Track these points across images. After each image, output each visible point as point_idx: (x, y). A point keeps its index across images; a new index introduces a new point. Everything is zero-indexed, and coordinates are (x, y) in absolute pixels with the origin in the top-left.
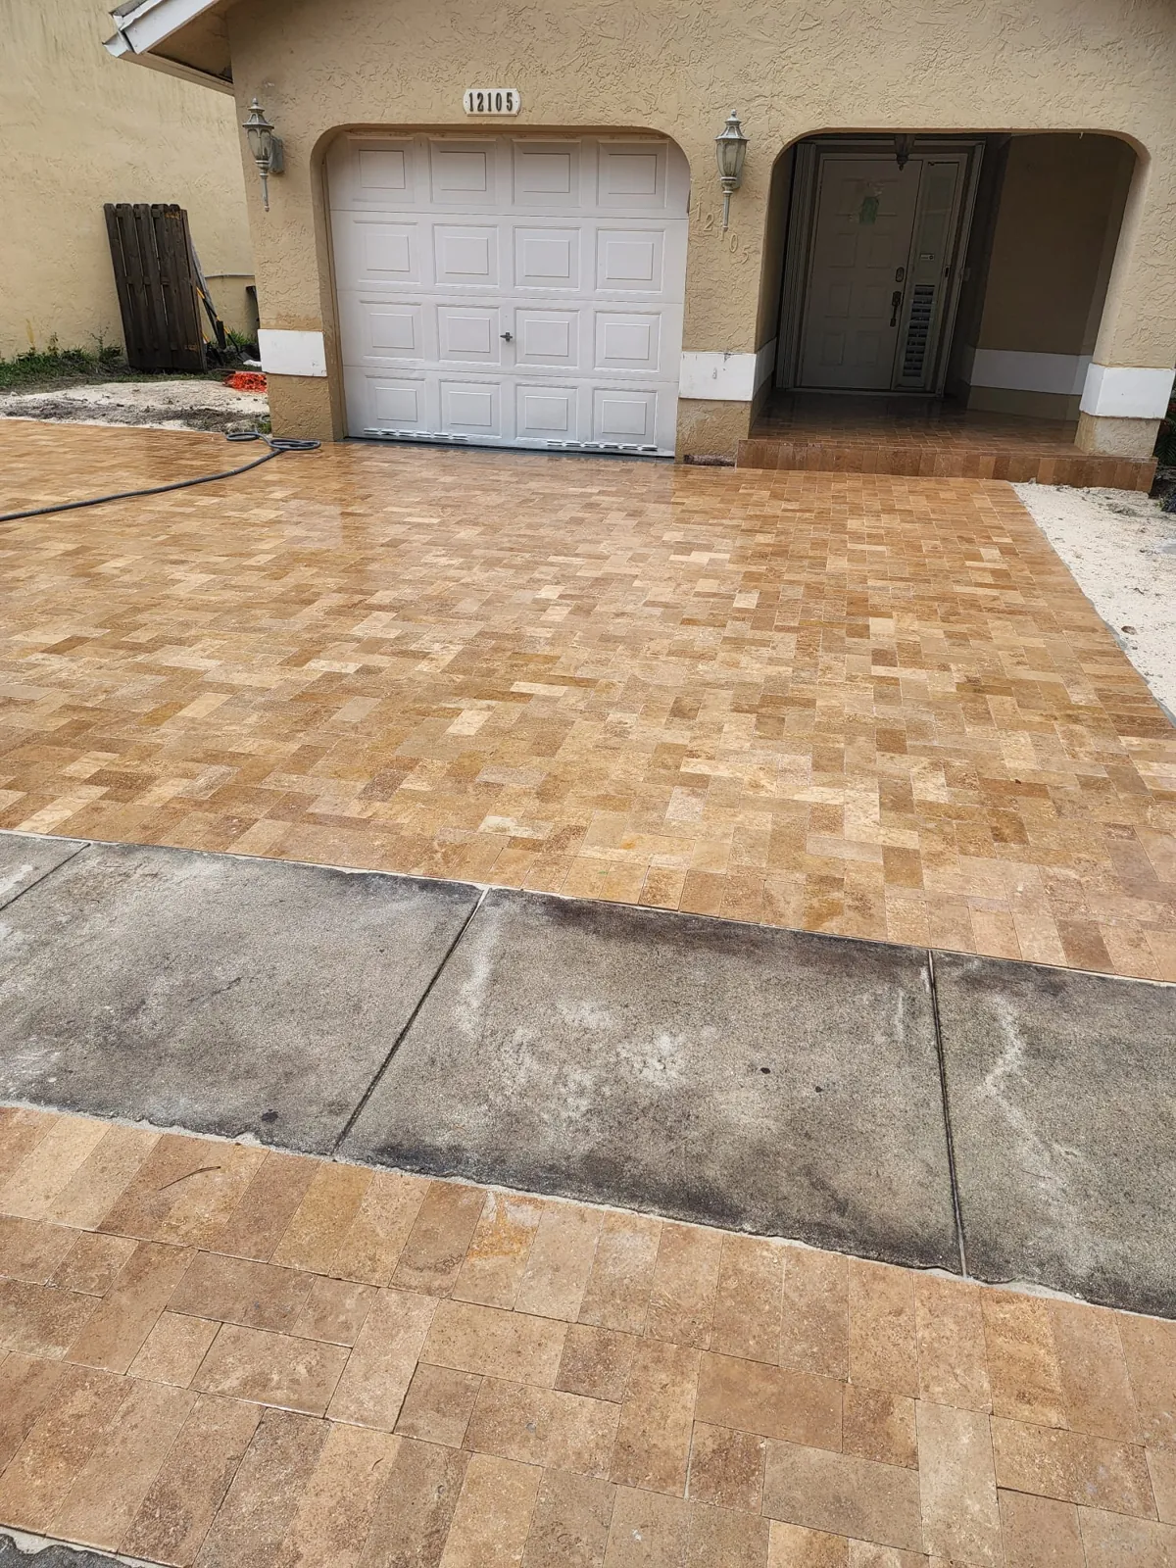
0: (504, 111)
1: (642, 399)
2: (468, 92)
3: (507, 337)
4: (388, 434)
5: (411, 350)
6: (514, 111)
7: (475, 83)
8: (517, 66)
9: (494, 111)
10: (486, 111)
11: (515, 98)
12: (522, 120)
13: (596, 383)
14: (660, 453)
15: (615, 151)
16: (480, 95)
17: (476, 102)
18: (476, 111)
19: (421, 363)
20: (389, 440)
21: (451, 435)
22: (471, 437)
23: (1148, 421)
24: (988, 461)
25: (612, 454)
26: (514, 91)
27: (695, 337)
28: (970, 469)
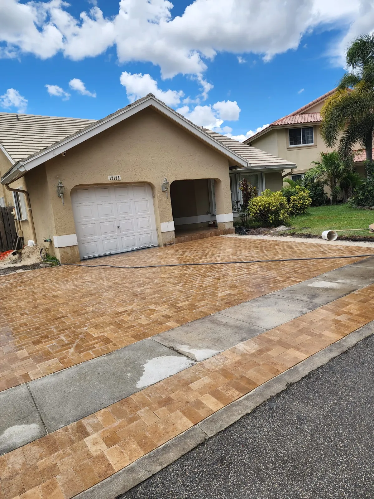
0: (118, 180)
1: (149, 235)
2: (109, 176)
3: (118, 227)
4: (90, 257)
5: (94, 234)
6: (120, 180)
7: (110, 174)
8: (119, 171)
9: (116, 180)
10: (114, 180)
11: (120, 177)
12: (122, 181)
13: (139, 233)
14: (155, 246)
15: (135, 186)
16: (112, 177)
17: (111, 178)
18: (111, 180)
19: (97, 237)
20: (90, 258)
21: (107, 253)
22: (112, 252)
23: (231, 222)
24: (213, 233)
25: (145, 248)
26: (119, 176)
27: (163, 220)
28: (211, 235)
